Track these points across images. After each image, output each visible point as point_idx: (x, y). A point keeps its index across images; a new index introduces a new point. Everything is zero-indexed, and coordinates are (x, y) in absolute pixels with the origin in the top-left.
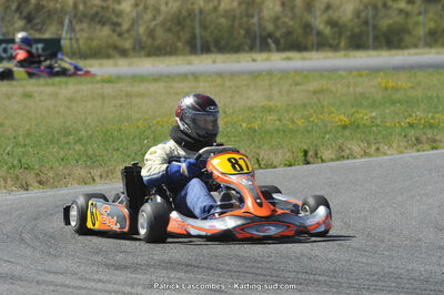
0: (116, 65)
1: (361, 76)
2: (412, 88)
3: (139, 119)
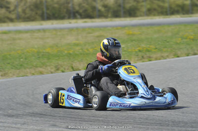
0: (8, 26)
1: (117, 29)
2: (140, 34)
3: (18, 50)
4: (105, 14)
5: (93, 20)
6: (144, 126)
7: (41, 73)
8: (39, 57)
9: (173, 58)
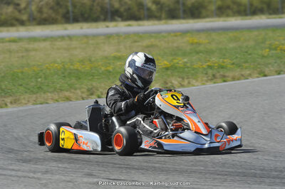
0: (18, 31)
1: (176, 36)
2: (209, 43)
3: (34, 65)
4: (158, 15)
5: (140, 23)
6: (219, 176)
7: (68, 99)
8: (64, 77)
9: (258, 77)
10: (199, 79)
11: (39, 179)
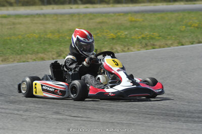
0: (8, 10)
1: (120, 15)
2: (143, 21)
3: (19, 35)
5: (95, 6)
6: (149, 116)
7: (43, 59)
8: (40, 43)
9: (177, 46)
10: (136, 47)
11: (21, 115)
